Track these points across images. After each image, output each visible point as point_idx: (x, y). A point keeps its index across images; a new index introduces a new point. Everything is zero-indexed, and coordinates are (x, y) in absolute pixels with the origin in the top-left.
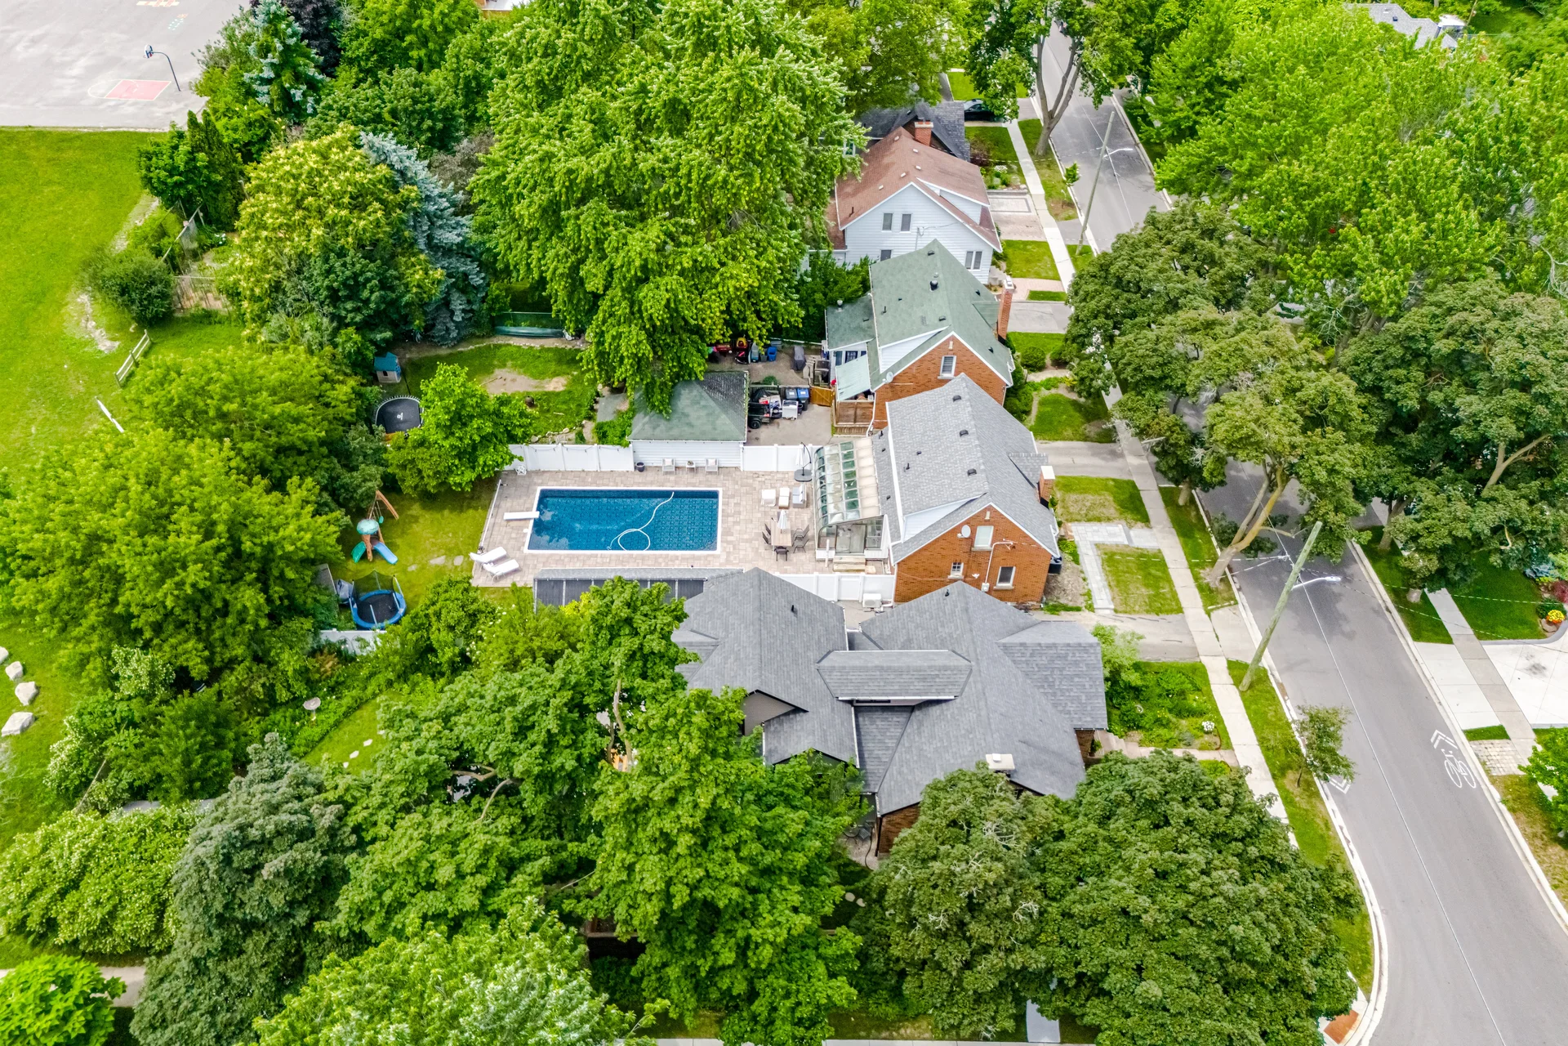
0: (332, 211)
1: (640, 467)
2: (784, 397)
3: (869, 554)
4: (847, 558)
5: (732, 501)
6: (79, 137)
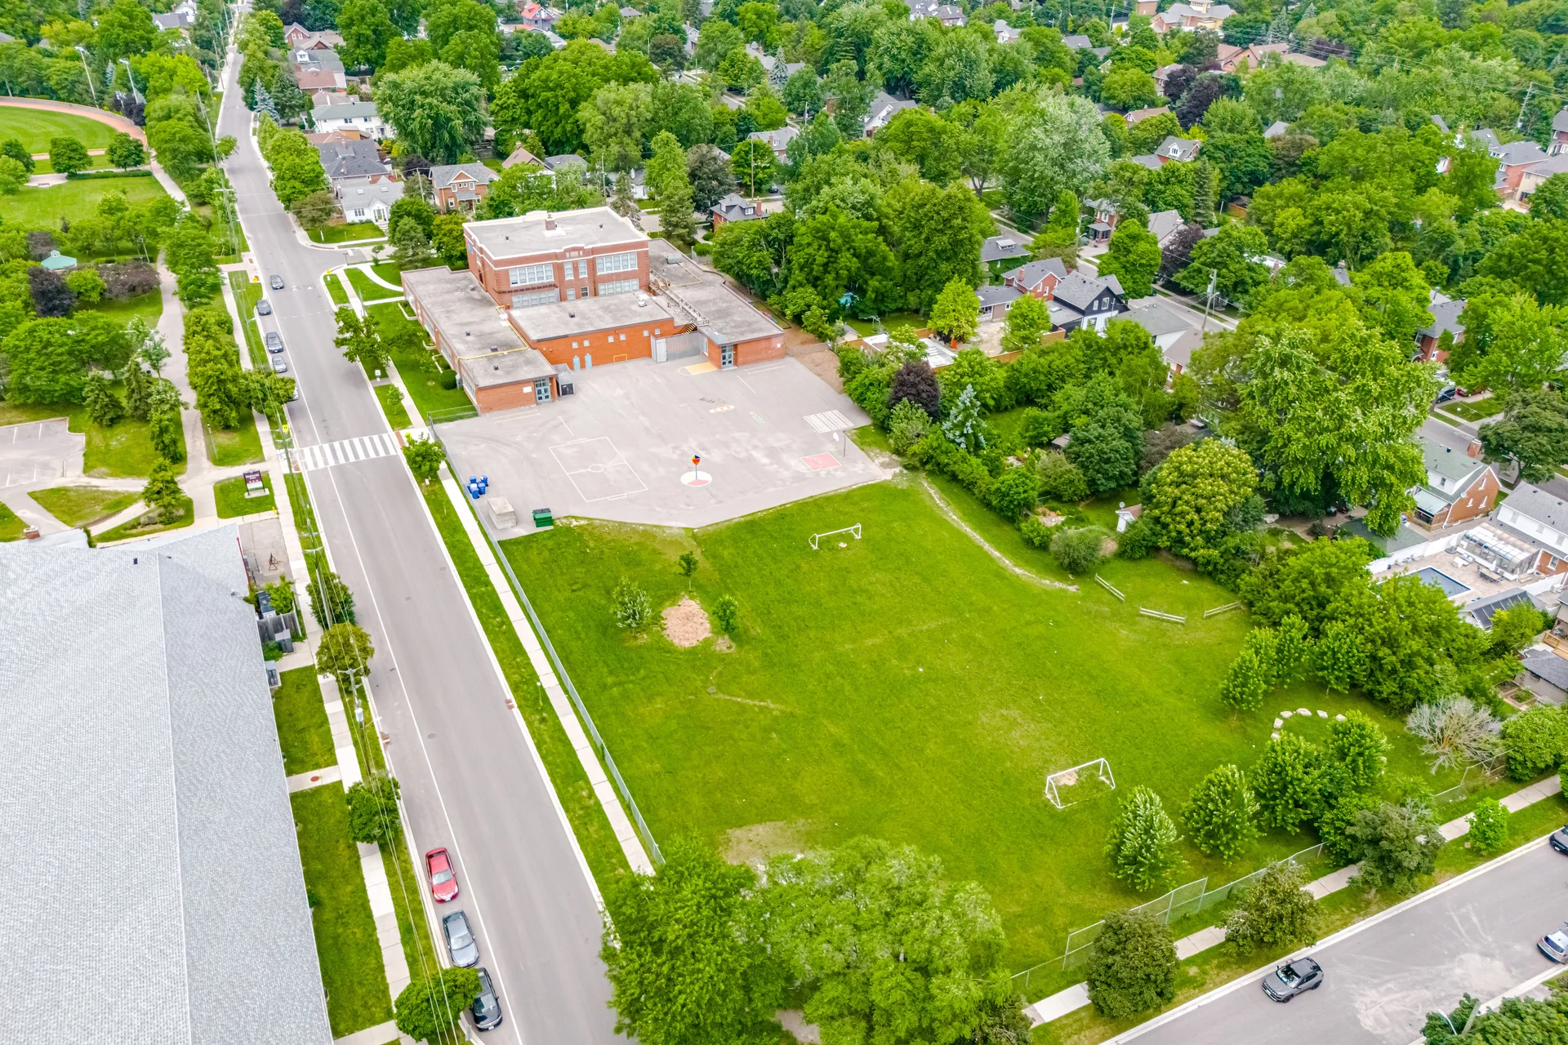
1: (1389, 567)
4: (1522, 576)
5: (1443, 569)
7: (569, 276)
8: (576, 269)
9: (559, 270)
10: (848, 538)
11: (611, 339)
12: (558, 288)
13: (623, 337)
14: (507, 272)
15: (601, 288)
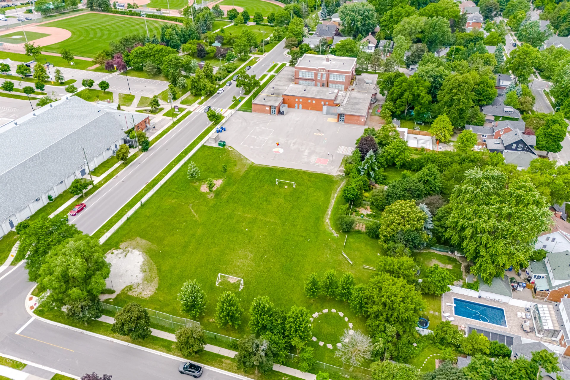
0: (412, 222)
1: (480, 297)
2: (518, 284)
3: (553, 339)
4: (546, 338)
5: (508, 313)
6: (313, 174)
7: (319, 78)
8: (322, 76)
9: (316, 75)
10: (290, 185)
11: (310, 101)
12: (314, 81)
13: (314, 102)
14: (298, 71)
15: (330, 85)
